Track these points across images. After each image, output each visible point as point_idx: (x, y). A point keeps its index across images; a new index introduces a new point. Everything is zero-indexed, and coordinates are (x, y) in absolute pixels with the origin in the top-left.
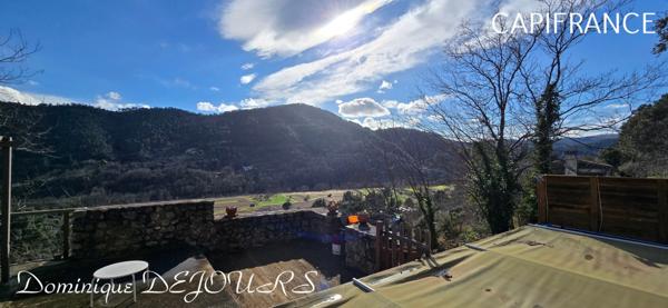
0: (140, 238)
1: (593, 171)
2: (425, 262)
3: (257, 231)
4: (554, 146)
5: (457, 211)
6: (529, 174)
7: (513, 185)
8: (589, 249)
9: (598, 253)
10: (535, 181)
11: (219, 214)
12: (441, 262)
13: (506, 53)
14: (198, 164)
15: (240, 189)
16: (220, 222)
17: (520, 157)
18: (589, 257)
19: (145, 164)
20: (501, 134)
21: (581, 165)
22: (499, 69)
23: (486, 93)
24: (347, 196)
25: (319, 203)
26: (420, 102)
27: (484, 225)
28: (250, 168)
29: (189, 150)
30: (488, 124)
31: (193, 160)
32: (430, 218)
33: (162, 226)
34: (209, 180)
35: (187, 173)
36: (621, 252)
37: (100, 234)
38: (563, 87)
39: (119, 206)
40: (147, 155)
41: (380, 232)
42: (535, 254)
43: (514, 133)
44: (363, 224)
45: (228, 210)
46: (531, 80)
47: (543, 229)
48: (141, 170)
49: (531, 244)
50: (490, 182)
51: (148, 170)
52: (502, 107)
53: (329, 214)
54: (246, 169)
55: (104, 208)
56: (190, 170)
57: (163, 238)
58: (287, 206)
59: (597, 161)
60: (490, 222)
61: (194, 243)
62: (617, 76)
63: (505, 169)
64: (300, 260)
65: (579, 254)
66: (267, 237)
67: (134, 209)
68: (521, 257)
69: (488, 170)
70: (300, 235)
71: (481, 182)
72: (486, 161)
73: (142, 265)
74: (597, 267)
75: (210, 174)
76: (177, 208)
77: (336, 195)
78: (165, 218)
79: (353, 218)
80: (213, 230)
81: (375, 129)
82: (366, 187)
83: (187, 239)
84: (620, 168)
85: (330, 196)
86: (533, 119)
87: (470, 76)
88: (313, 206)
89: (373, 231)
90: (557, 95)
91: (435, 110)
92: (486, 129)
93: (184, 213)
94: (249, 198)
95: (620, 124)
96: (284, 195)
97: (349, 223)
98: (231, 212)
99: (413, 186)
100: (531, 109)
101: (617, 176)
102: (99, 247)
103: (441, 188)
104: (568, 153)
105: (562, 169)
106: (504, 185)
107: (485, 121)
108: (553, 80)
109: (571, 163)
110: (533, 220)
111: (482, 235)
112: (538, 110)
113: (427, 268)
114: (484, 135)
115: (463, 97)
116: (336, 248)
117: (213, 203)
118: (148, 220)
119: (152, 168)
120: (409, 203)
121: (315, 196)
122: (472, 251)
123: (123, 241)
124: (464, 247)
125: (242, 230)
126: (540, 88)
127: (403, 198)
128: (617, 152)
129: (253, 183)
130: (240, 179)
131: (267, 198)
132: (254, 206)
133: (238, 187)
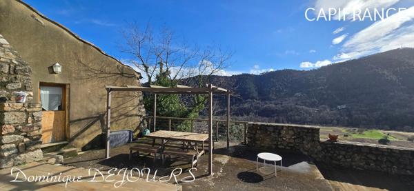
0: (275, 143)
11: (323, 138)
14: (302, 103)
15: (335, 121)
16: (324, 143)
19: (273, 102)
28: (344, 107)
29: (297, 94)
31: (299, 100)
33: (287, 137)
34: (310, 114)
35: (296, 108)
37: (257, 136)
39: (265, 124)
40: (273, 97)
45: (330, 136)
48: (270, 105)
51: (274, 106)
54: (339, 107)
55: (259, 123)
56: (297, 106)
57: (287, 145)
61: (306, 153)
66: (368, 164)
67: (272, 126)
73: (279, 158)
75: (311, 110)
76: (295, 129)
78: (288, 133)
80: (319, 148)
83: (301, 150)
93: (299, 133)
94: (344, 130)
96: (380, 132)
98: (333, 138)
102: (258, 142)
117: (319, 129)
118: (279, 134)
119: (276, 104)
123: (267, 142)
129: (347, 118)
130: (334, 114)
131: (361, 132)
132: (347, 136)
133: (332, 120)
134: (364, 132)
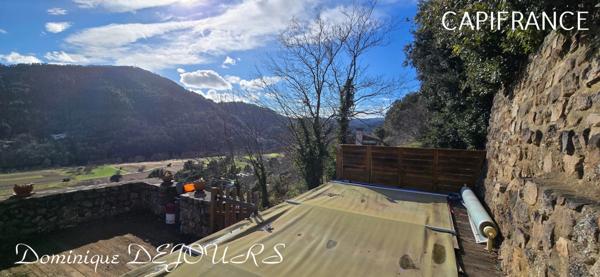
1: (371, 142)
2: (253, 219)
3: (66, 210)
4: (350, 125)
5: (286, 173)
6: (334, 145)
7: (323, 153)
8: (364, 196)
9: (368, 197)
10: (336, 149)
12: (265, 218)
13: (323, 50)
15: (48, 161)
16: (2, 204)
17: (329, 131)
18: (363, 201)
20: (318, 113)
21: (364, 138)
22: (318, 62)
23: (308, 79)
24: (188, 166)
25: (156, 174)
26: (258, 81)
27: (303, 184)
28: (63, 136)
30: (308, 104)
32: (263, 181)
36: (380, 195)
38: (356, 83)
41: (214, 197)
42: (332, 203)
43: (326, 113)
44: (199, 191)
45: (17, 189)
46: (338, 74)
47: (338, 184)
49: (331, 195)
50: (308, 150)
52: (319, 92)
53: (162, 184)
54: (55, 137)
58: (116, 178)
59: (373, 135)
60: (307, 180)
62: (385, 79)
63: (318, 141)
64: (126, 236)
65: (358, 201)
68: (325, 206)
69: (308, 141)
70: (127, 209)
71: (301, 151)
72: (307, 134)
74: (366, 207)
77: (176, 165)
79: (189, 187)
81: (217, 102)
82: (206, 156)
84: (384, 141)
85: (169, 165)
86: (337, 103)
87: (298, 65)
88: (150, 177)
89: (208, 197)
90: (352, 87)
91: (271, 89)
92: (307, 108)
94: (62, 172)
95: (385, 112)
96: (113, 166)
97: (184, 192)
98: (24, 191)
99: (250, 154)
100: (337, 96)
101: (382, 145)
103: (273, 155)
104: (358, 129)
105: (353, 140)
106: (318, 152)
107: (307, 102)
108: (351, 76)
109: (359, 136)
110: (334, 177)
111: (302, 191)
112: (342, 96)
113: (254, 224)
114: (305, 114)
115: (292, 81)
116: (170, 218)
120: (247, 169)
121: (151, 166)
122: (291, 205)
124: (285, 203)
125: (44, 210)
126: (343, 81)
127: (243, 165)
128: (383, 130)
129: (68, 153)
130: (46, 149)
131: (88, 171)
132: (68, 180)
133: (43, 159)
134: (93, 171)
